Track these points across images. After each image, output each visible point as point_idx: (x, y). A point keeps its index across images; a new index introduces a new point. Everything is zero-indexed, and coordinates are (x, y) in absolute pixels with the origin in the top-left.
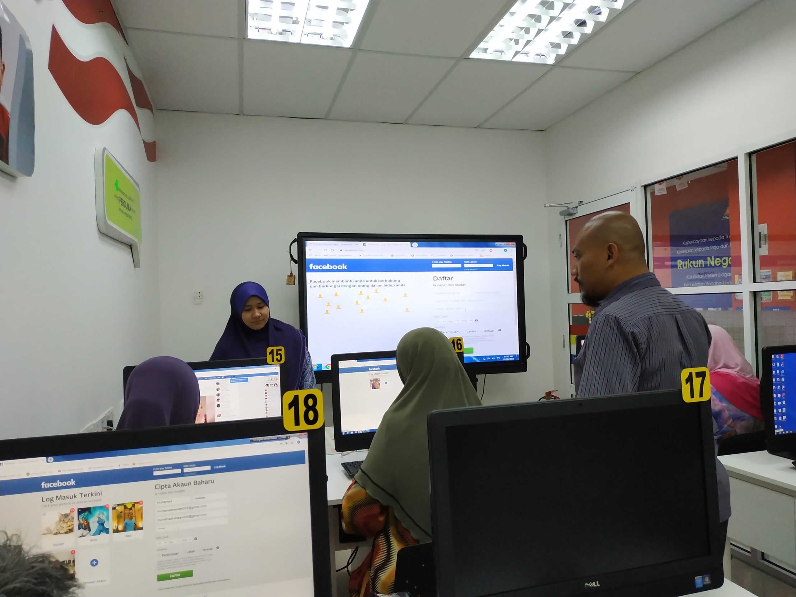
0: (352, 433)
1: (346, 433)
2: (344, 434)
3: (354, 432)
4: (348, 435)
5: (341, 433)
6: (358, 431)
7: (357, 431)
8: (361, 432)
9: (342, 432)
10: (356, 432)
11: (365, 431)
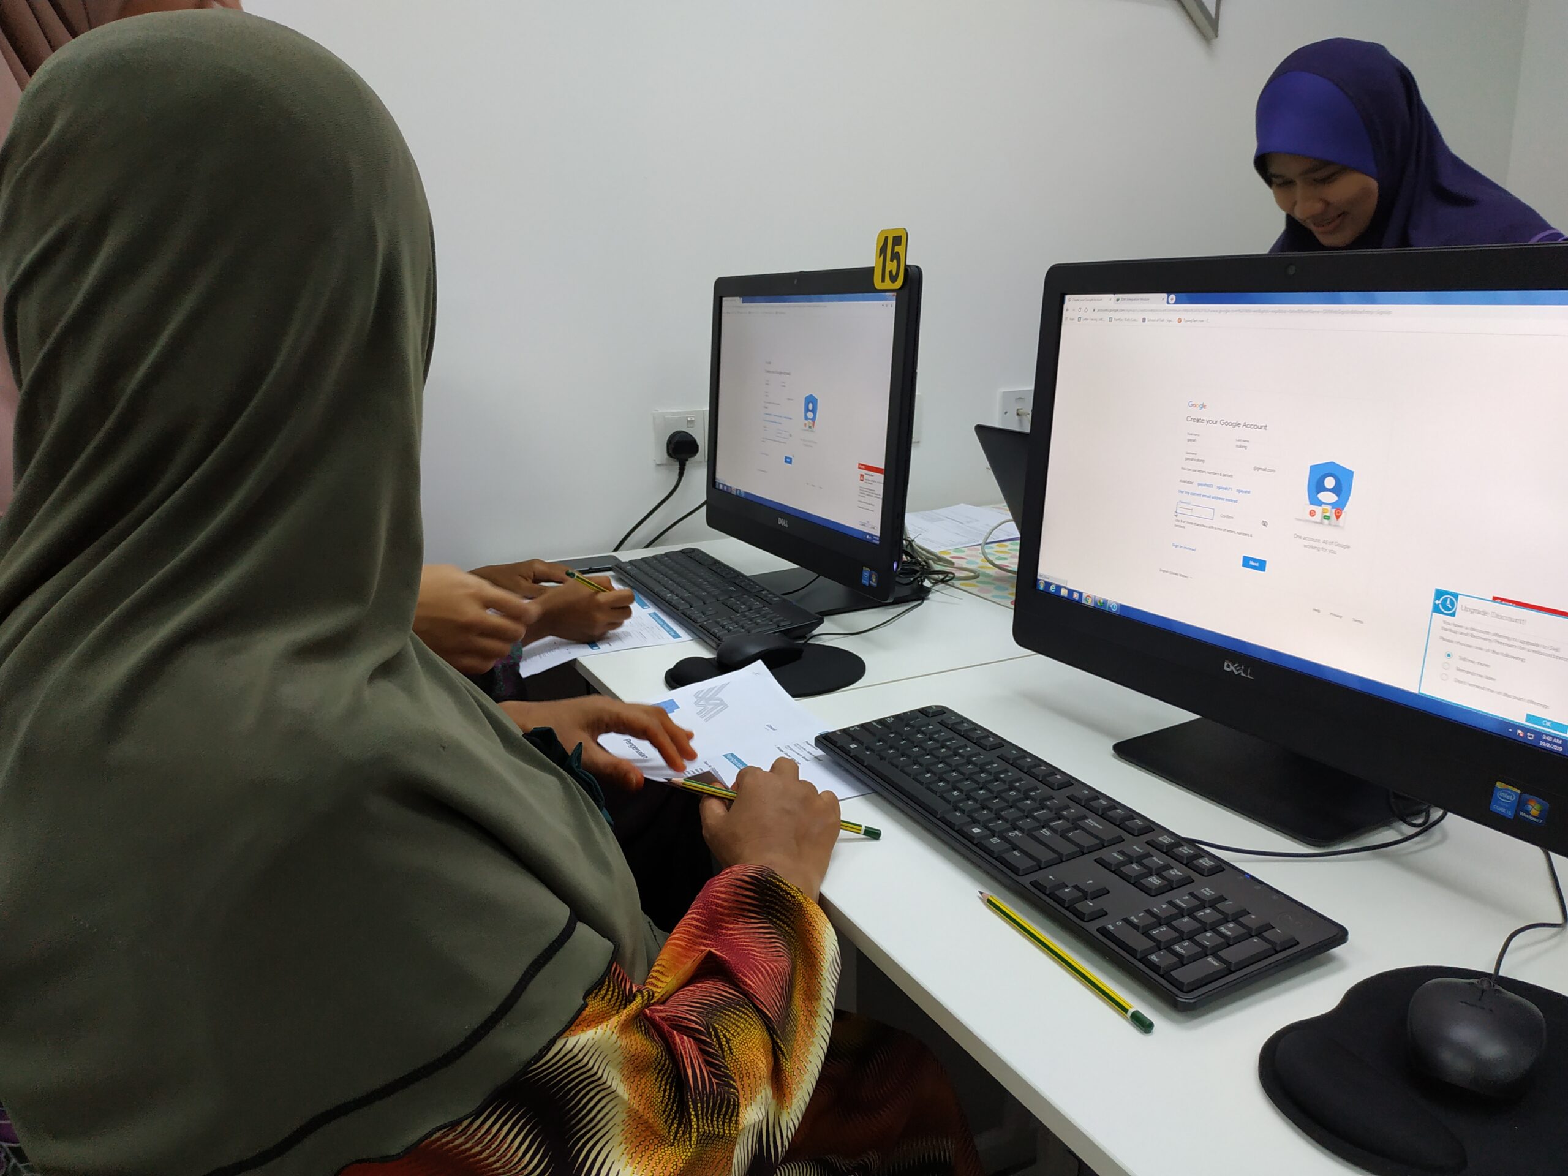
0: (1064, 593)
1: (1048, 584)
2: (1042, 587)
3: (1071, 592)
4: (1050, 593)
5: (1036, 581)
6: (1084, 596)
7: (1081, 594)
8: (1090, 603)
9: (1039, 577)
10: (1076, 596)
11: (1105, 602)
